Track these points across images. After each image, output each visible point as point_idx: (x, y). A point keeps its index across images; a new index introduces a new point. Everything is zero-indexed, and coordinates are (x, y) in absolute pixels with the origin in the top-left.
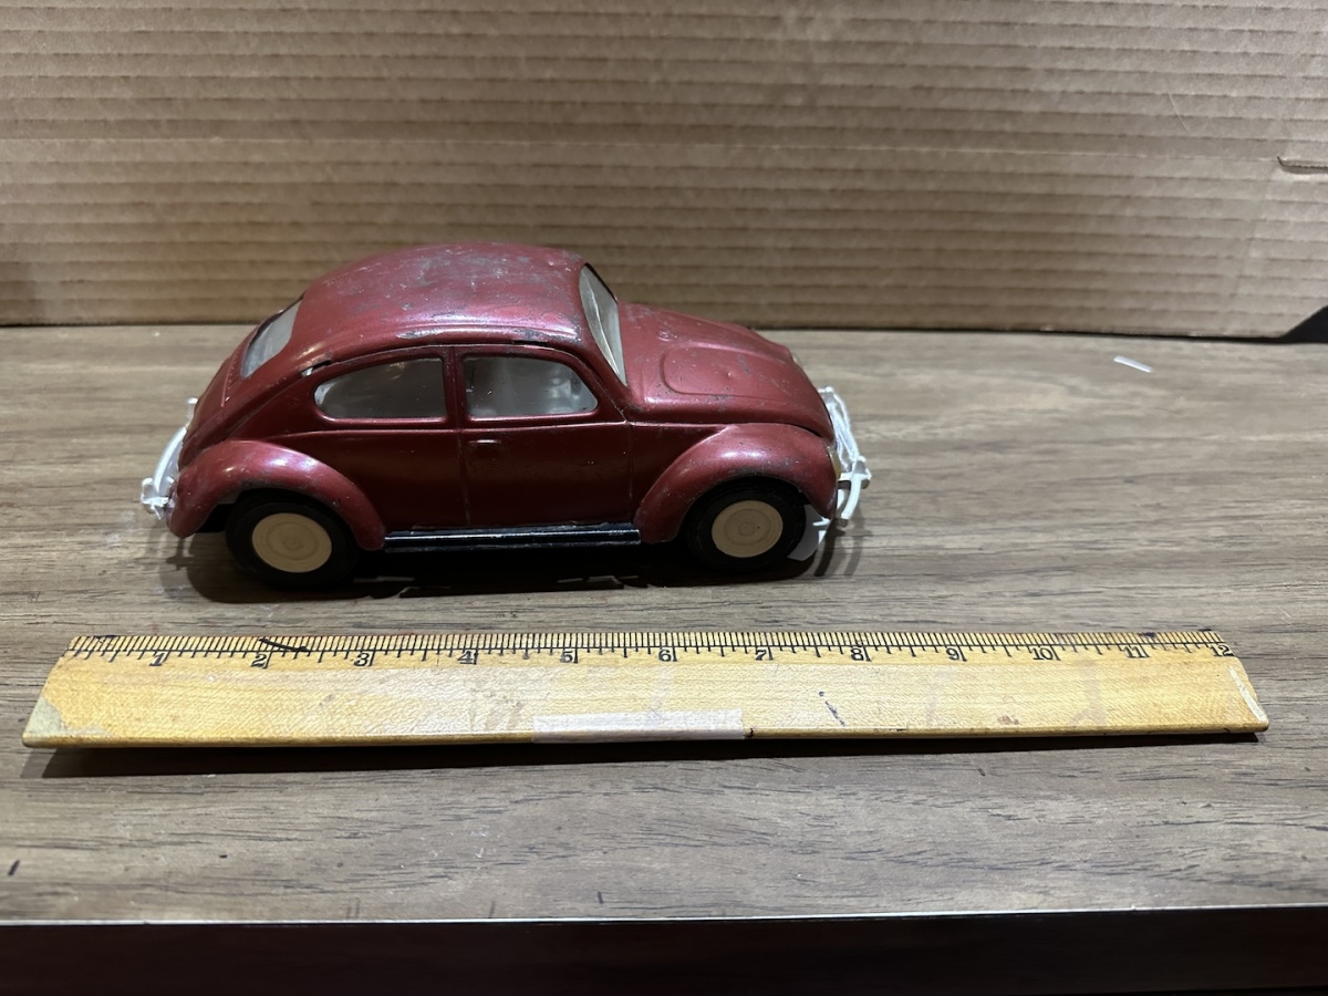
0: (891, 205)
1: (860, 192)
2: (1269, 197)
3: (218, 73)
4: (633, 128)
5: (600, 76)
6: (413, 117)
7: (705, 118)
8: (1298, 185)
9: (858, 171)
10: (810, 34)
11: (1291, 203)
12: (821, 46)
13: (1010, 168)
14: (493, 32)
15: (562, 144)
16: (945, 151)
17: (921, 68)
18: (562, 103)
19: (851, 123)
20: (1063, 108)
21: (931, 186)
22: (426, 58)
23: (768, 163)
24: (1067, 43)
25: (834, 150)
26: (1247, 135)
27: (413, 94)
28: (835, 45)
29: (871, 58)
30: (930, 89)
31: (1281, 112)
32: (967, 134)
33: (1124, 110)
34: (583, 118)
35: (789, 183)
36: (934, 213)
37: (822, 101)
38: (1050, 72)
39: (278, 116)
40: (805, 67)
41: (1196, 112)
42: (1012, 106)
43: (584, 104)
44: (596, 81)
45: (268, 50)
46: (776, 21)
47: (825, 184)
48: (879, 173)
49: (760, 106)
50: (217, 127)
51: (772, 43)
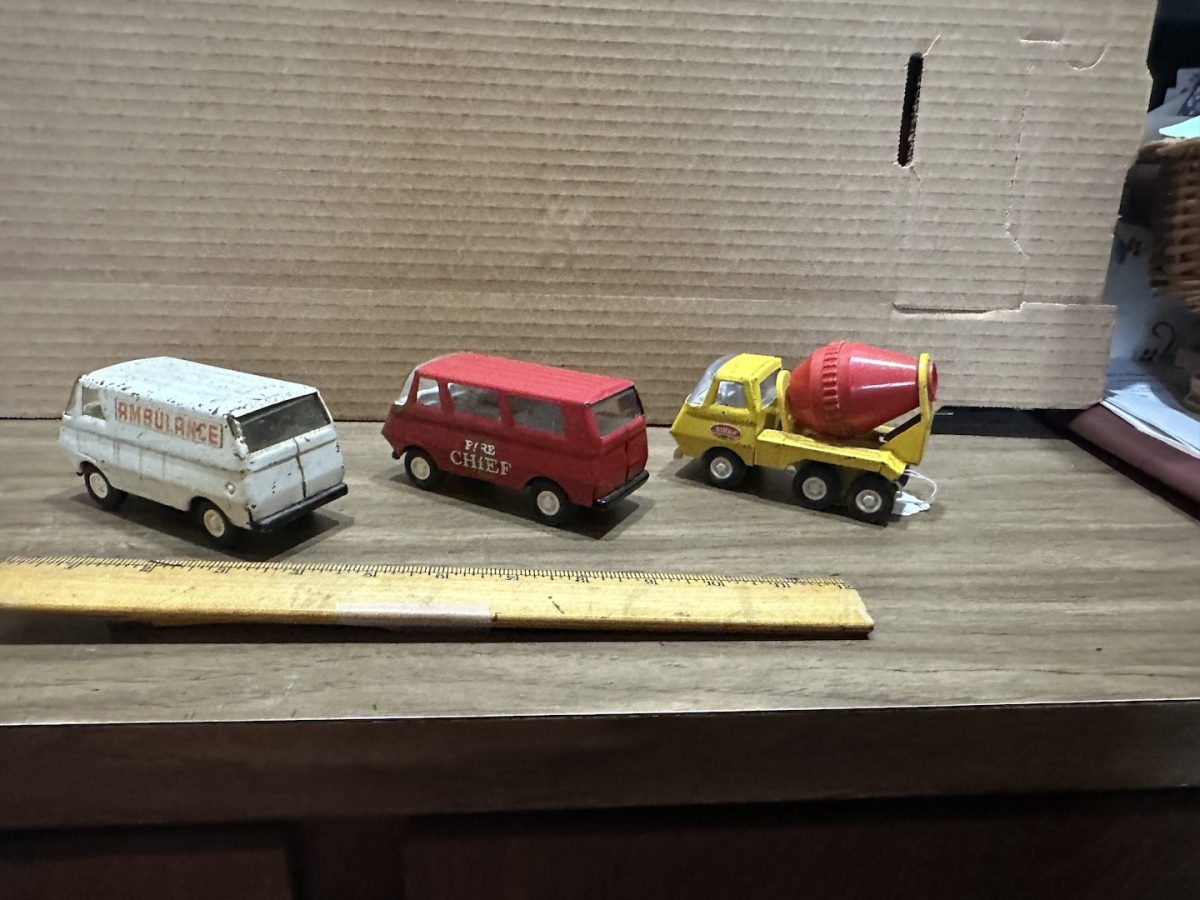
0: (630, 337)
1: (608, 328)
2: (891, 330)
3: (150, 239)
4: (446, 282)
5: (423, 246)
6: (290, 271)
7: (497, 275)
8: (909, 322)
9: (605, 313)
10: (565, 221)
11: (906, 333)
12: (573, 228)
13: (711, 311)
14: (347, 215)
15: (396, 292)
16: (664, 299)
17: (644, 244)
18: (396, 264)
19: (598, 280)
20: (742, 270)
21: (657, 323)
22: (300, 231)
23: (542, 306)
24: (740, 228)
25: (587, 299)
26: (869, 288)
27: (290, 256)
28: (584, 228)
29: (610, 237)
30: (650, 258)
31: (889, 273)
32: (678, 287)
33: (784, 272)
34: (412, 275)
35: (559, 321)
36: (660, 342)
37: (577, 266)
38: (730, 246)
39: (193, 270)
40: (565, 242)
41: (832, 273)
42: (709, 269)
43: (413, 265)
44: (420, 250)
45: (188, 225)
46: (543, 212)
47: (583, 322)
48: (621, 314)
49: (536, 268)
50: (147, 276)
51: (541, 227)
